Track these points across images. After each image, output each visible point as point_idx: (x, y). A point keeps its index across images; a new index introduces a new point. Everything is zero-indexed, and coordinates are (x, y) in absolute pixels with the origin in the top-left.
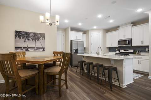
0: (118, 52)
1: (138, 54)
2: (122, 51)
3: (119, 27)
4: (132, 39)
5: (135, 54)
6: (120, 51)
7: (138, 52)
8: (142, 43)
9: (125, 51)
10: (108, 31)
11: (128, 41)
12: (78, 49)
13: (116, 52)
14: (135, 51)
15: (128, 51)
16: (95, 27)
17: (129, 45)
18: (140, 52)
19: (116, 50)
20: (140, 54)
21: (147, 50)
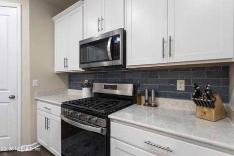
1: (148, 104)
4: (124, 33)
7: (150, 94)
8: (167, 53)
9: (106, 87)
11: (109, 43)
14: (139, 91)
15: (116, 88)
17: (115, 63)
18: (157, 95)
20: (156, 106)
21: (181, 86)
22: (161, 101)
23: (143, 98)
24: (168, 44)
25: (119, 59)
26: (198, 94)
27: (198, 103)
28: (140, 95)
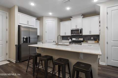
0: (70, 40)
1: (86, 42)
2: (74, 39)
3: (72, 17)
4: (82, 29)
5: (84, 42)
6: (72, 40)
7: (86, 40)
8: (90, 33)
9: (76, 39)
10: (61, 20)
11: (80, 31)
12: (29, 37)
13: (69, 40)
15: (79, 39)
16: (50, 14)
17: (81, 34)
18: (88, 40)
19: (69, 38)
20: (88, 42)
21: (92, 38)
22: (88, 41)
23: (85, 41)
24: (90, 32)
25: (81, 33)
26: (95, 39)
27: (95, 40)
28: (84, 40)
